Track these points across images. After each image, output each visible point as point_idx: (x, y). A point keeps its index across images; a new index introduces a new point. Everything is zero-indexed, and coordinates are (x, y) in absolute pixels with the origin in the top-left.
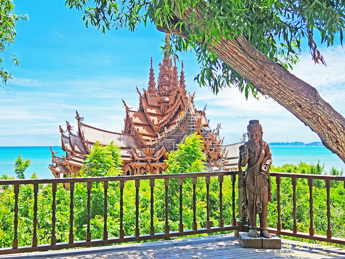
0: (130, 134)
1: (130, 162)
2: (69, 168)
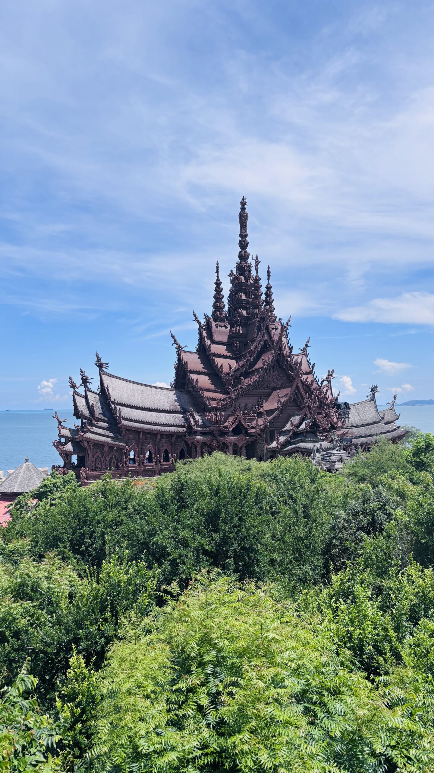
0: (183, 388)
1: (185, 436)
2: (86, 445)
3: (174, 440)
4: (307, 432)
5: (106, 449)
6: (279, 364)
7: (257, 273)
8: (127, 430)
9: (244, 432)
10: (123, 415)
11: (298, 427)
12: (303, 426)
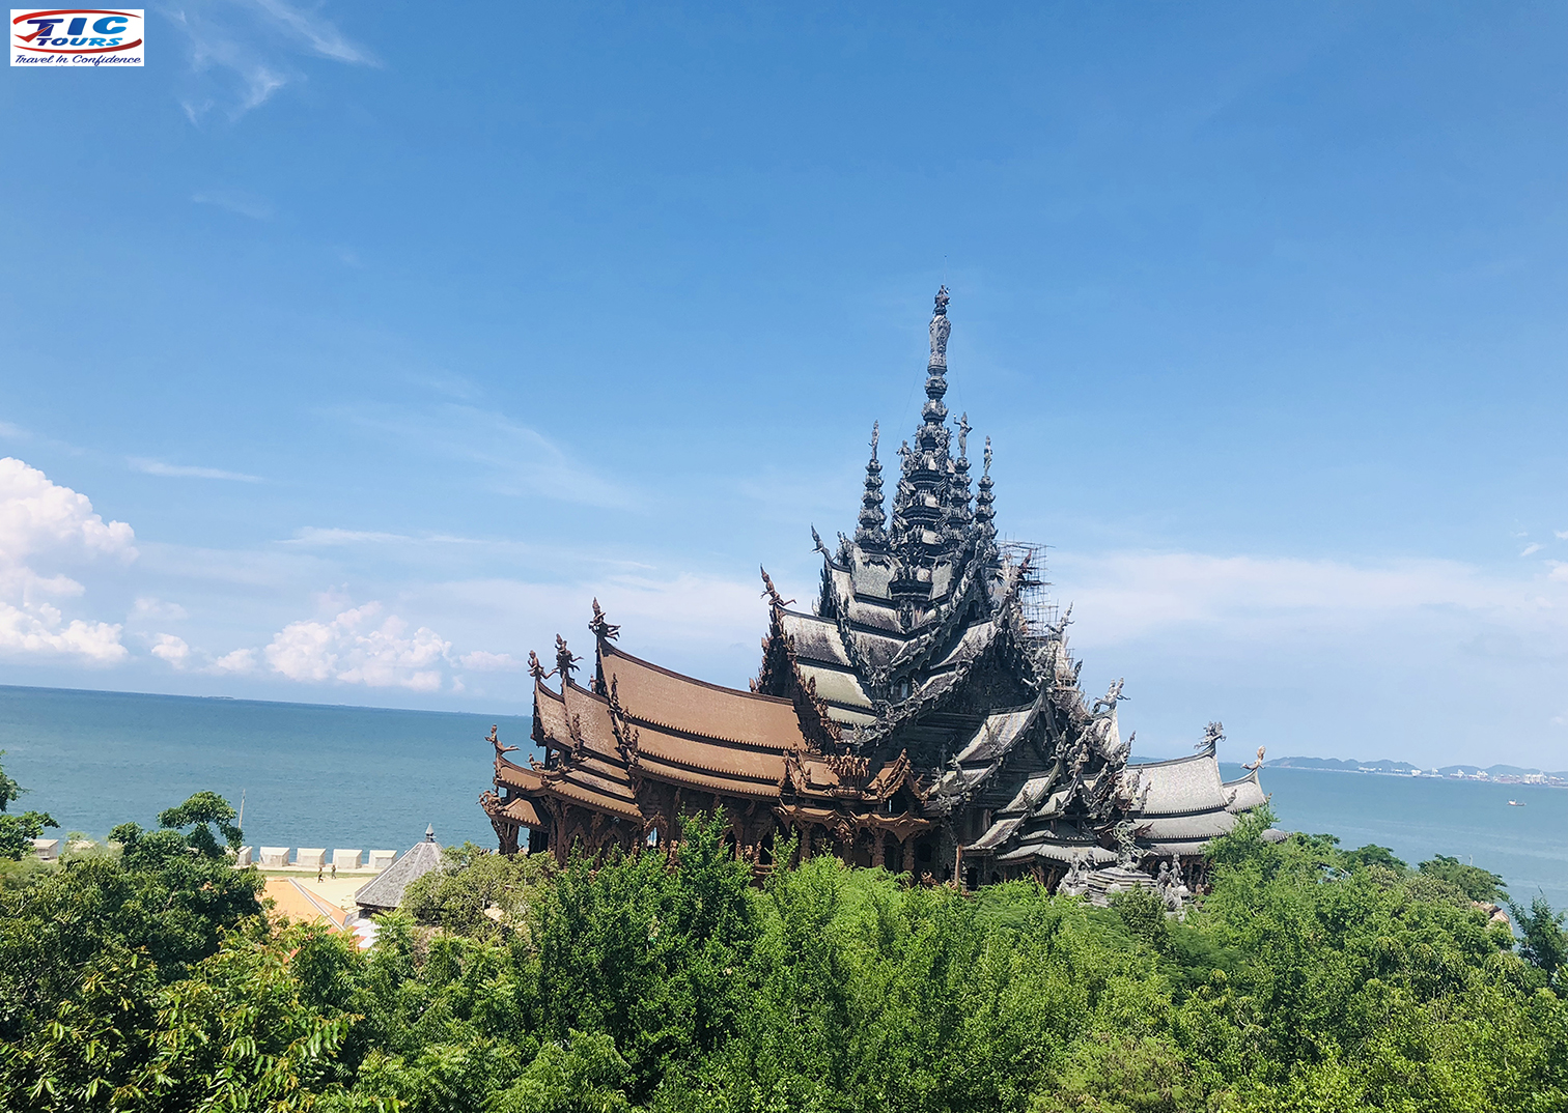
1: (777, 803)
2: (553, 809)
3: (750, 811)
4: (1059, 821)
5: (597, 821)
6: (1000, 658)
7: (963, 453)
8: (649, 780)
9: (911, 808)
10: (641, 745)
11: (1038, 807)
12: (1050, 807)
